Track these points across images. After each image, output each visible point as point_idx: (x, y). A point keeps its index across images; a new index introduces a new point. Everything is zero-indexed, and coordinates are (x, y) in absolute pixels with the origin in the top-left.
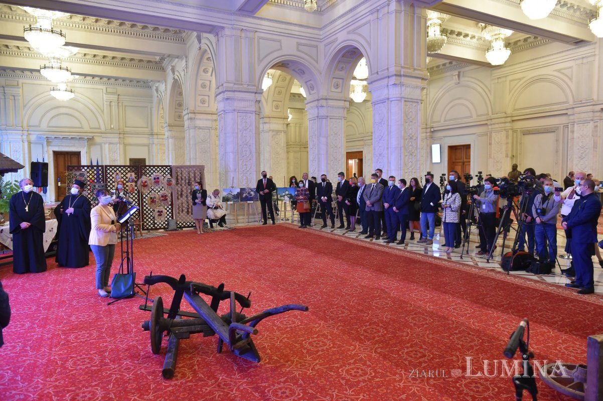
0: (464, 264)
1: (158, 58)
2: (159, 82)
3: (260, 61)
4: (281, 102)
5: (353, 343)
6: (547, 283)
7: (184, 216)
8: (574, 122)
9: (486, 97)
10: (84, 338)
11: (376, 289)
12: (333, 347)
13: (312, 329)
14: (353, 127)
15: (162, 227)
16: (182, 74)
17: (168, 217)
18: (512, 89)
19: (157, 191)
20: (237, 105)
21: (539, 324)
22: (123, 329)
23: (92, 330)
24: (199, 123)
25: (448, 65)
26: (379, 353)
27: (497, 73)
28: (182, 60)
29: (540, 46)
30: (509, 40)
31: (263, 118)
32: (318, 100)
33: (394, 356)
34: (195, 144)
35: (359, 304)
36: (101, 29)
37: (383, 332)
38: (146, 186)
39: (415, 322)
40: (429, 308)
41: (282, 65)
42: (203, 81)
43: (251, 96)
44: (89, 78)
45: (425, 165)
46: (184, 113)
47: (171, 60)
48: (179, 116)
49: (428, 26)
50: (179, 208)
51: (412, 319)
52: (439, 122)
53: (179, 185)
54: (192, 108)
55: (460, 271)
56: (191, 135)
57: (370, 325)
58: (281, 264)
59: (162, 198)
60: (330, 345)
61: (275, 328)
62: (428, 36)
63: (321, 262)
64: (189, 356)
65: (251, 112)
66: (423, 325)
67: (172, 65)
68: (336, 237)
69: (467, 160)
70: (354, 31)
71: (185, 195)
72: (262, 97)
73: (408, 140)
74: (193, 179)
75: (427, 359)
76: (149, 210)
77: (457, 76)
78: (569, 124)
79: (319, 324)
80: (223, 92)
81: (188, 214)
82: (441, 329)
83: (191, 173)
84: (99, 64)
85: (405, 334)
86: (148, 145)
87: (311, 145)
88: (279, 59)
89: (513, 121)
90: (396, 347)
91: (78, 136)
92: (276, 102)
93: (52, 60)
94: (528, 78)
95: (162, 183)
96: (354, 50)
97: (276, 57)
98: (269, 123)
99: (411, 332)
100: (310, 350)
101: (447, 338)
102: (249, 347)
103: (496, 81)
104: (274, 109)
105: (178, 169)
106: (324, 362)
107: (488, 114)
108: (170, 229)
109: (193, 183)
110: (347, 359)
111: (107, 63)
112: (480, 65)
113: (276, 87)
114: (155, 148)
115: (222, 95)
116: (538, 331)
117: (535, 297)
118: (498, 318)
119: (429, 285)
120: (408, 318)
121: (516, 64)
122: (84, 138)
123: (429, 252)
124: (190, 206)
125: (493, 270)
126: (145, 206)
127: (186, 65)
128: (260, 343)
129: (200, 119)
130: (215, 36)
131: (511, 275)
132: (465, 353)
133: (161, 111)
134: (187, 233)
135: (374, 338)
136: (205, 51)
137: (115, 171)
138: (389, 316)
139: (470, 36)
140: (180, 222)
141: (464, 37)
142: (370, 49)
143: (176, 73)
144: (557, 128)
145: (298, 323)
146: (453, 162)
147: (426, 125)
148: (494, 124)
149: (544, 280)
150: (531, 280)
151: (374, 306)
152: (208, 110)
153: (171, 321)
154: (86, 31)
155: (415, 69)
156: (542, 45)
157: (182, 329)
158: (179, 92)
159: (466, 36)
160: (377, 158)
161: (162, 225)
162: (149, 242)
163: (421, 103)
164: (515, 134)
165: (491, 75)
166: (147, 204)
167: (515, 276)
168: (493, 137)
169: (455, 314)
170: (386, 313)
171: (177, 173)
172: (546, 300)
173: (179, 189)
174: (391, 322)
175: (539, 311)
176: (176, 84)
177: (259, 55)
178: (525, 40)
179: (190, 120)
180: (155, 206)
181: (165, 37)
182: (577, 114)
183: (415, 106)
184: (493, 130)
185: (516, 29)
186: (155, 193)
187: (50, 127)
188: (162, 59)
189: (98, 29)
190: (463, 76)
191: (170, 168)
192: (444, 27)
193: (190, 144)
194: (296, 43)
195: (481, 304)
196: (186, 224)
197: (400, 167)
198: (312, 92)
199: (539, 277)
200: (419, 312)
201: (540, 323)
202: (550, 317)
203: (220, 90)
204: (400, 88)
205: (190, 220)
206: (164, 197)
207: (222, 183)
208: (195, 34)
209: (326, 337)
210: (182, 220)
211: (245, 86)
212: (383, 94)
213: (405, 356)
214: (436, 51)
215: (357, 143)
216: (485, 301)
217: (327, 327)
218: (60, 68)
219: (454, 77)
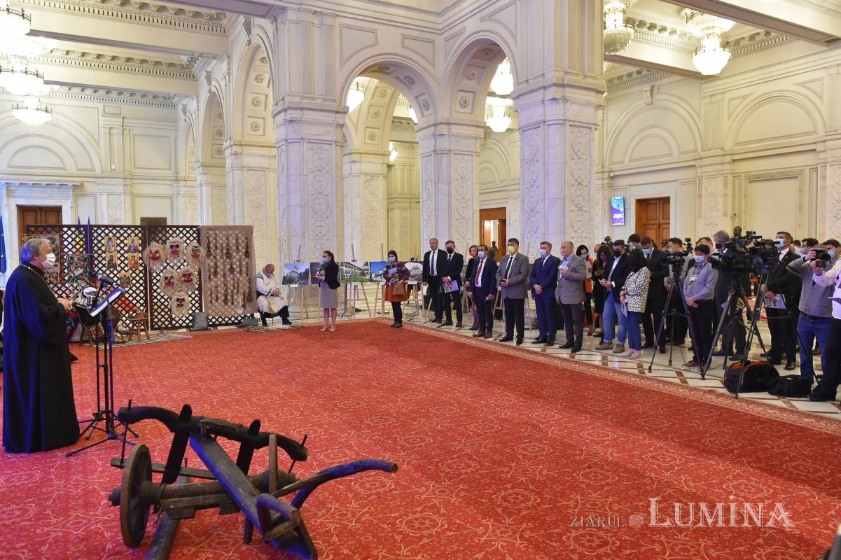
0: (666, 382)
1: (185, 59)
2: (187, 97)
3: (344, 62)
4: (379, 129)
5: (484, 521)
6: (800, 412)
7: (220, 307)
8: (826, 163)
9: (693, 125)
10: (11, 518)
11: (525, 424)
12: (449, 529)
13: (413, 496)
14: (491, 170)
15: (184, 324)
16: (223, 83)
17: (194, 308)
18: (732, 114)
19: (176, 267)
20: (307, 131)
21: (795, 483)
22: (83, 501)
23: (29, 502)
24: (249, 161)
25: (635, 76)
26: (528, 540)
27: (709, 88)
28: (222, 63)
29: (774, 46)
30: (728, 37)
31: (350, 154)
32: (435, 125)
33: (554, 544)
34: (243, 194)
35: (496, 451)
36: (92, 11)
37: (535, 500)
38: (158, 258)
39: (588, 481)
40: (611, 456)
41: (380, 69)
42: (255, 95)
43: (329, 117)
44: (76, 90)
45: (600, 228)
46: (226, 144)
47: (206, 63)
48: (219, 151)
49: (605, 13)
50: (211, 294)
51: (584, 476)
52: (623, 162)
53: (212, 257)
54: (237, 137)
55: (659, 393)
56: (236, 179)
57: (513, 487)
58: (370, 384)
59: (183, 279)
60: (443, 525)
61: (350, 495)
62: (605, 28)
63: (436, 380)
64: (193, 550)
65: (330, 143)
66: (602, 487)
67: (208, 70)
68: (463, 340)
69: (666, 221)
70: (490, 17)
71: (222, 273)
72: (347, 119)
73: (574, 187)
74: (234, 248)
75: (611, 549)
76: (162, 297)
77: (648, 93)
78: (819, 167)
79: (426, 487)
80: (285, 110)
81: (226, 303)
82: (632, 493)
83: (231, 238)
84: (91, 66)
85: (572, 503)
86: (170, 197)
87: (424, 196)
88: (372, 59)
89: (734, 161)
90: (557, 527)
91: (58, 181)
92: (371, 130)
93: (13, 60)
94: (756, 95)
95: (184, 255)
96: (492, 47)
97: (369, 55)
98: (360, 162)
99: (582, 500)
100: (408, 535)
101: (644, 509)
102: (297, 534)
103: (708, 100)
104: (368, 141)
105: (211, 232)
106: (432, 558)
107: (695, 151)
108: (196, 327)
109: (234, 254)
110: (470, 551)
111: (104, 66)
112: (683, 75)
113: (370, 106)
114: (181, 202)
115: (282, 114)
116: (794, 495)
117: (783, 436)
118: (727, 472)
119: (610, 417)
120: (578, 475)
121: (738, 74)
122: (67, 185)
123: (609, 363)
124: (229, 291)
125: (711, 392)
126: (155, 291)
127: (229, 69)
128: (321, 523)
129: (251, 155)
130: (272, 22)
131: (742, 400)
132: (675, 537)
133: (191, 144)
134: (224, 334)
135: (520, 510)
136: (259, 47)
137: (107, 235)
138: (545, 472)
139: (669, 30)
140: (214, 317)
141: (660, 31)
142: (516, 44)
143: (214, 83)
144: (801, 172)
145: (391, 486)
146: (644, 225)
147: (603, 167)
148: (705, 166)
149: (794, 407)
150: (774, 407)
151: (520, 454)
152: (263, 140)
153: (162, 488)
154: (66, 13)
155: (585, 76)
156: (777, 46)
157: (180, 501)
158: (218, 113)
159: (663, 29)
160: (527, 215)
161: (184, 322)
162: (159, 349)
163: (596, 129)
164: (737, 181)
165: (700, 91)
166: (158, 288)
167: (748, 402)
168: (704, 186)
169: (655, 466)
170: (541, 467)
171: (208, 238)
172: (801, 440)
173: (212, 264)
174: (549, 482)
175: (793, 459)
176: (214, 100)
177: (341, 52)
178: (752, 38)
179: (234, 156)
180: (172, 291)
181: (194, 25)
182: (830, 151)
183: (586, 134)
184: (704, 174)
185: (738, 19)
186: (172, 270)
187: (12, 167)
188: (193, 60)
189: (87, 10)
190: (658, 93)
191: (198, 230)
192: (629, 15)
193: (234, 194)
194: (400, 35)
195: (697, 448)
196: (223, 319)
197: (562, 228)
198: (426, 113)
199: (785, 402)
200: (596, 464)
201: (796, 480)
202: (811, 470)
203: (280, 107)
204: (562, 104)
205: (230, 313)
206: (187, 277)
207: (282, 255)
208: (242, 19)
209: (438, 512)
210: (217, 314)
211: (320, 101)
212: (537, 114)
213: (573, 545)
214: (617, 50)
215: (497, 196)
216: (703, 444)
217: (439, 492)
218: (26, 72)
219: (645, 94)
